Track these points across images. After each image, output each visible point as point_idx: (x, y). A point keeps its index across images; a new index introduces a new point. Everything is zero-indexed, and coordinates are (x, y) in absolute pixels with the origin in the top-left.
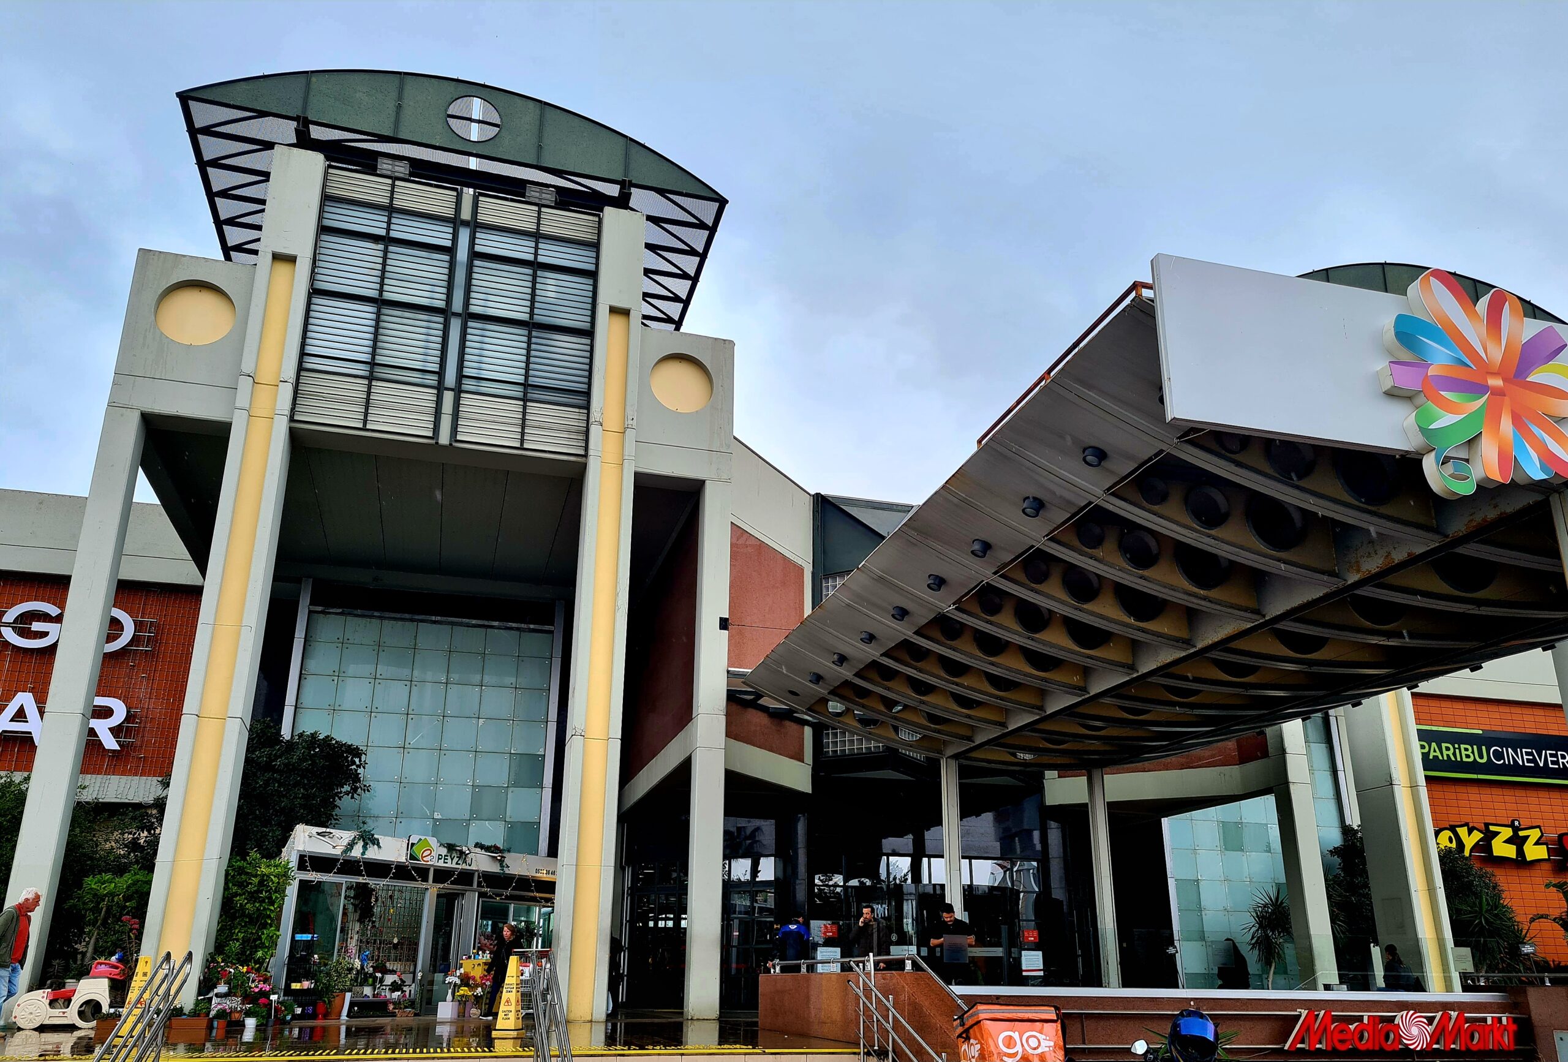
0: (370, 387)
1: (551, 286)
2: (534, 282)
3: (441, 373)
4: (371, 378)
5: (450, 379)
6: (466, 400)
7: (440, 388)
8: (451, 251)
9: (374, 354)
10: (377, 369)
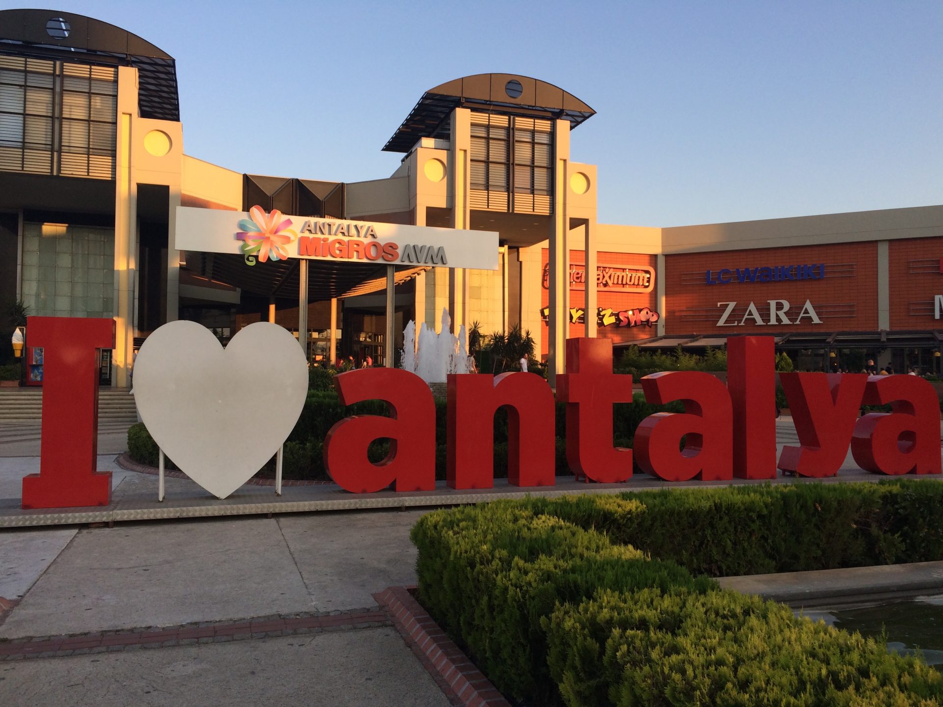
0: (23, 152)
1: (97, 102)
2: (90, 100)
3: (52, 145)
4: (23, 148)
5: (56, 146)
6: (64, 156)
7: (52, 151)
8: (53, 89)
9: (24, 139)
10: (26, 144)
